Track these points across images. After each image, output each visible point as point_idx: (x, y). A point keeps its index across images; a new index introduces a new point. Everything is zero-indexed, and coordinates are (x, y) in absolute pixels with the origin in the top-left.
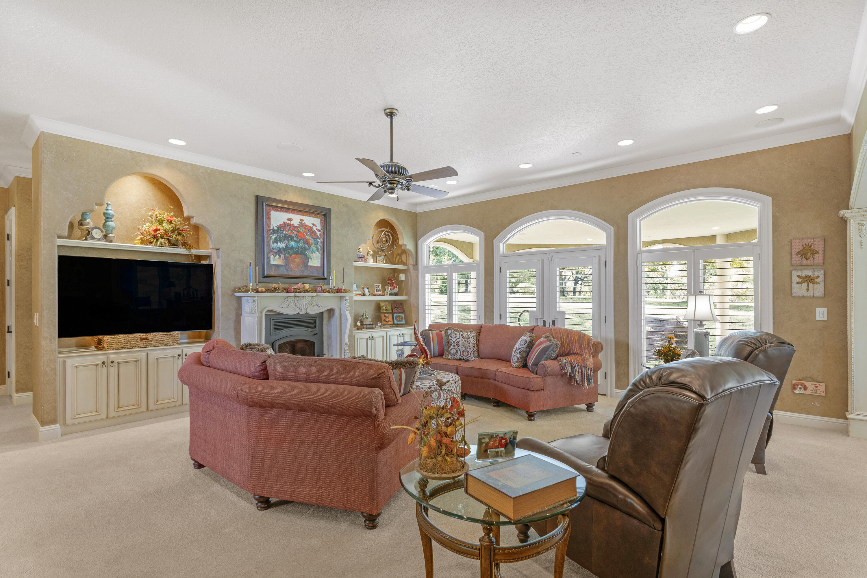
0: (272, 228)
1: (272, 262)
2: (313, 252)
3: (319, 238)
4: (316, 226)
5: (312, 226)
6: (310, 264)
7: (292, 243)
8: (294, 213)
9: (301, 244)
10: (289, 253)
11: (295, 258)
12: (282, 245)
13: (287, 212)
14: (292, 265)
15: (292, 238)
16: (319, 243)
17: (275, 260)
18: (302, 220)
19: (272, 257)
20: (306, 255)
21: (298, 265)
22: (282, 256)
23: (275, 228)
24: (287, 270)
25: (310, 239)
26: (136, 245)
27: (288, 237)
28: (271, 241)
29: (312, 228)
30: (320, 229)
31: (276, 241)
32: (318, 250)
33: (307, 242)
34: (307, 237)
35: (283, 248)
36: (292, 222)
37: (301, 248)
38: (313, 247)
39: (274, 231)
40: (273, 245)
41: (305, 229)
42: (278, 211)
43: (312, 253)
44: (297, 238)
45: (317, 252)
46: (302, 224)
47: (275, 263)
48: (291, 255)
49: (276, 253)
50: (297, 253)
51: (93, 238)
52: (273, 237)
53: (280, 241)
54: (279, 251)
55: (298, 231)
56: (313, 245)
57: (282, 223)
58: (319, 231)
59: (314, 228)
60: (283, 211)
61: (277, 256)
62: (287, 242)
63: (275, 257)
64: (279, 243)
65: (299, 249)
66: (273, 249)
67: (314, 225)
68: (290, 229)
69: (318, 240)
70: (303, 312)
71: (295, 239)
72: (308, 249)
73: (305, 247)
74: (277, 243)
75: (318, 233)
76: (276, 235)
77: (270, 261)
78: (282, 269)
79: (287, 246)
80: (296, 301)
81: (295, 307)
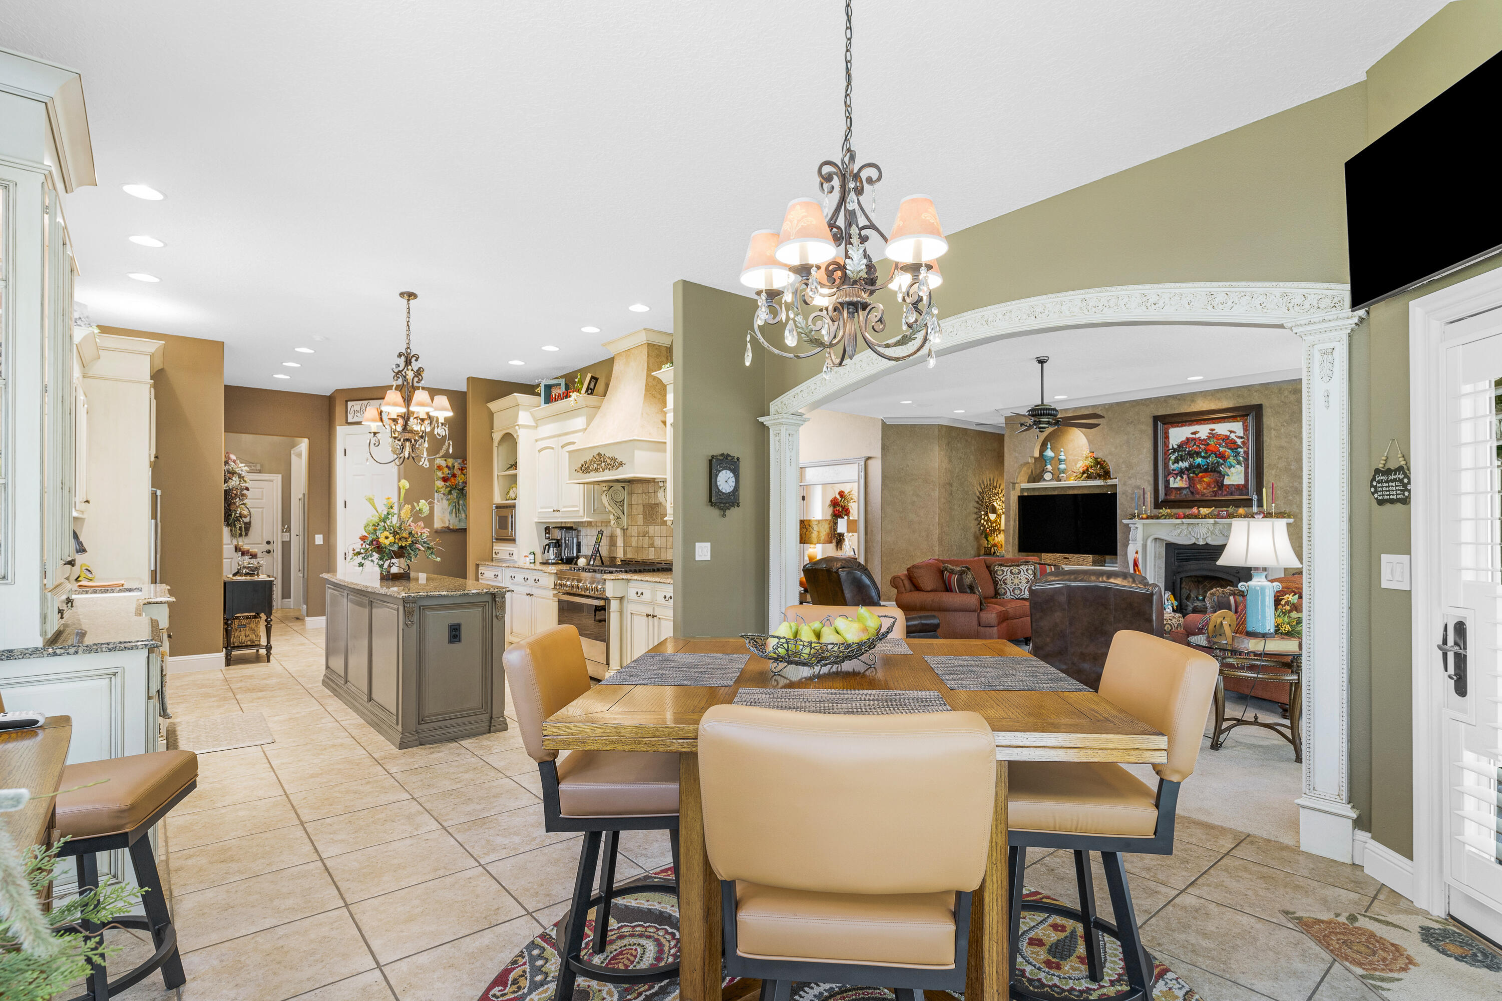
0: (1171, 447)
1: (1172, 485)
2: (1231, 466)
3: (1240, 447)
4: (1235, 433)
5: (1228, 433)
6: (1227, 481)
7: (1199, 460)
8: (1201, 424)
9: (1212, 459)
10: (1194, 473)
11: (1202, 477)
12: (1184, 465)
13: (1190, 425)
14: (1199, 486)
15: (1198, 454)
16: (1242, 453)
17: (1176, 483)
18: (1212, 430)
19: (1172, 479)
20: (1220, 472)
21: (1208, 484)
22: (1185, 477)
23: (1176, 447)
24: (1192, 493)
25: (1225, 451)
26: (1072, 482)
27: (1194, 454)
28: (1171, 462)
29: (1229, 436)
30: (1242, 435)
31: (1176, 461)
32: (1239, 463)
33: (1222, 456)
34: (1221, 449)
35: (1186, 467)
36: (1197, 436)
37: (1212, 464)
38: (1232, 460)
39: (1174, 450)
40: (1172, 467)
41: (1218, 440)
42: (1178, 426)
43: (1230, 468)
44: (1206, 453)
45: (1238, 466)
46: (1212, 435)
47: (1176, 485)
48: (1197, 475)
49: (1177, 474)
50: (1206, 471)
51: (1045, 480)
52: (1173, 457)
53: (1182, 460)
54: (1181, 472)
55: (1208, 444)
56: (1231, 458)
57: (1184, 439)
58: (1242, 438)
59: (1233, 436)
60: (1185, 426)
61: (1179, 478)
62: (1191, 460)
63: (1175, 479)
64: (1180, 462)
65: (1208, 465)
66: (1173, 470)
67: (1231, 432)
68: (1195, 444)
69: (1239, 450)
70: (1201, 542)
71: (1203, 454)
72: (1222, 464)
73: (1218, 462)
74: (1178, 463)
75: (1239, 441)
76: (1176, 454)
77: (1169, 484)
78: (1185, 492)
79: (1191, 465)
80: (1190, 529)
81: (1189, 536)
